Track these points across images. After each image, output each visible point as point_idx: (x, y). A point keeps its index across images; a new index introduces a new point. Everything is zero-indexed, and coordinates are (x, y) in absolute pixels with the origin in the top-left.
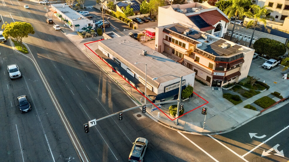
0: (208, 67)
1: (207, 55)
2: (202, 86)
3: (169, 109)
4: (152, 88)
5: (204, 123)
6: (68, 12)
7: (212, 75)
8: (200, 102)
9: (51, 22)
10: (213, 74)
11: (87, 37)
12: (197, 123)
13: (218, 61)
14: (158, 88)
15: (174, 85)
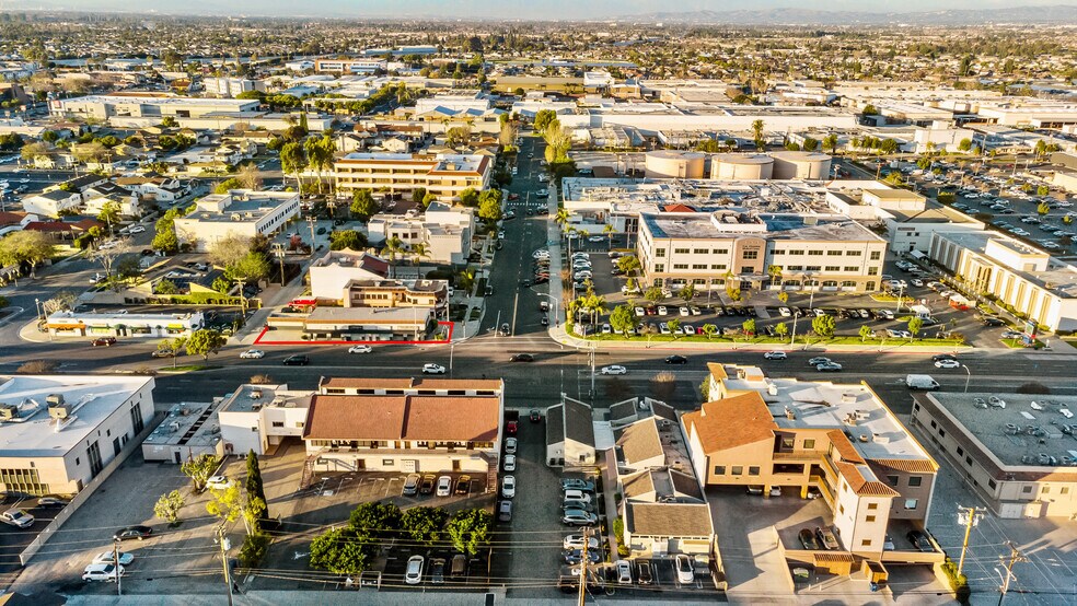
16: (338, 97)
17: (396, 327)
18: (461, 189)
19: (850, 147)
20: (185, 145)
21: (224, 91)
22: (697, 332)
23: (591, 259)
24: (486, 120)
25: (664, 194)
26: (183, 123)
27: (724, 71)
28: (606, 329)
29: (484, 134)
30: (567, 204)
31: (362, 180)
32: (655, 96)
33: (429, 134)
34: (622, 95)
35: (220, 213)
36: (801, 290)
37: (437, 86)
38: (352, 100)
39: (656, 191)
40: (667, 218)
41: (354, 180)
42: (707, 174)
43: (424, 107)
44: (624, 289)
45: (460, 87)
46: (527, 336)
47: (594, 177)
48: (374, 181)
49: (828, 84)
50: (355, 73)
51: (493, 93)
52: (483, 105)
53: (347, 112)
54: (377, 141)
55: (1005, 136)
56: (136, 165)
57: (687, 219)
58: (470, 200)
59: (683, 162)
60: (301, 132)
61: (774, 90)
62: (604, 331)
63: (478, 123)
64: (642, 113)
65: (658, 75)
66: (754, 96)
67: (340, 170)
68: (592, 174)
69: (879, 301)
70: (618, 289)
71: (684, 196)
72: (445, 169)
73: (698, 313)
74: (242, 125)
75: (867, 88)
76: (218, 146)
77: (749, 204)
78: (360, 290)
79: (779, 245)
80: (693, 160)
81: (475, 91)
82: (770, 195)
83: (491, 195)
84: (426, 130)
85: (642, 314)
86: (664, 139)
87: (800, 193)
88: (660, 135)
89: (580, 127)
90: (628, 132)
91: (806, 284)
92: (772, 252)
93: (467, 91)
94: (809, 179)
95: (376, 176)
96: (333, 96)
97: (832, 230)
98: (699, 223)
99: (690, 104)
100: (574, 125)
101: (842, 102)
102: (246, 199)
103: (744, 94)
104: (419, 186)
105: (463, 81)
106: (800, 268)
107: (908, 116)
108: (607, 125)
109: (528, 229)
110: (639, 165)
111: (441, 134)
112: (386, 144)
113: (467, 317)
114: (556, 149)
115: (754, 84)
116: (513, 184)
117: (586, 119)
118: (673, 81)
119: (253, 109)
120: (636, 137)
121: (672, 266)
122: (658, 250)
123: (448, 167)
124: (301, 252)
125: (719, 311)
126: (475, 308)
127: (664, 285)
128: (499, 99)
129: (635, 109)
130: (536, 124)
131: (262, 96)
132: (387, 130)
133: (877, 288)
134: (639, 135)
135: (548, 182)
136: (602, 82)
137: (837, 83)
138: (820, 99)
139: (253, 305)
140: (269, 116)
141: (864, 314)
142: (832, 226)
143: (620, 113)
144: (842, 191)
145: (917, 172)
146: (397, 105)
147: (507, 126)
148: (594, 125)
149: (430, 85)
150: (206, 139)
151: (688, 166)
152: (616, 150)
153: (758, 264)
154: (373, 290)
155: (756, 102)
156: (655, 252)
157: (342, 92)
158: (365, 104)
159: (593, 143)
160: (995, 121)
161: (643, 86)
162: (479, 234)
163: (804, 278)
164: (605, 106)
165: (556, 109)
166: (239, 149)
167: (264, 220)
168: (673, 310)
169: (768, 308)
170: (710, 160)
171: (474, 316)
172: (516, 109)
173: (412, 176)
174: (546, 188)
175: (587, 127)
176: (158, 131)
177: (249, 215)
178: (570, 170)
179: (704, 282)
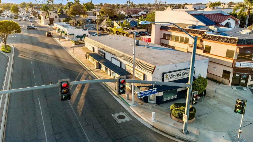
0: (225, 57)
1: (223, 38)
2: (217, 85)
3: (171, 109)
4: (143, 75)
5: (240, 131)
6: (67, 27)
7: (232, 67)
8: (218, 103)
9: (49, 34)
10: (235, 64)
11: (79, 44)
12: (221, 133)
13: (243, 43)
14: (152, 73)
15: (178, 72)
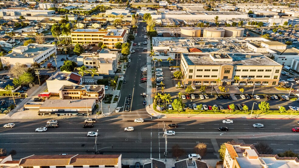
0: (95, 96)
16: (81, 9)
17: (79, 110)
18: (116, 42)
19: (247, 25)
20: (25, 26)
21: (45, 8)
22: (209, 109)
23: (163, 71)
24: (128, 17)
25: (188, 43)
26: (27, 18)
27: (202, 1)
28: (170, 107)
29: (127, 21)
30: (154, 48)
31: (81, 39)
32: (181, 9)
33: (109, 21)
34: (171, 8)
35: (22, 54)
36: (246, 85)
37: (113, 6)
38: (85, 10)
39: (185, 42)
40: (192, 55)
41: (78, 39)
42: (202, 35)
43: (108, 12)
44: (176, 86)
45: (121, 6)
46: (137, 112)
47: (163, 37)
48: (85, 39)
49: (234, 4)
50: (89, 2)
51: (131, 8)
52: (127, 12)
53: (83, 14)
54: (90, 24)
55: (296, 21)
56: (4, 33)
57: (200, 56)
58: (119, 46)
59: (194, 31)
60: (66, 21)
61: (218, 7)
62: (170, 109)
63: (125, 18)
64: (178, 14)
65: (182, 2)
66: (212, 8)
67: (73, 36)
68: (162, 35)
69: (280, 90)
70: (174, 86)
71: (196, 44)
72: (110, 35)
73: (208, 98)
74: (47, 19)
75: (246, 5)
76: (35, 26)
77: (219, 47)
78: (66, 91)
79: (238, 68)
80: (197, 30)
81: (125, 7)
82: (226, 43)
83: (126, 45)
84: (108, 20)
85: (184, 98)
86: (186, 23)
87: (236, 42)
88: (184, 21)
89: (158, 19)
90: (174, 20)
91: (248, 83)
92: (236, 70)
93: (123, 7)
94: (237, 37)
95: (86, 37)
96: (79, 9)
97: (257, 60)
98: (205, 58)
99: (193, 11)
100: (156, 18)
101: (240, 10)
102: (34, 47)
103: (209, 8)
104: (101, 41)
105: (122, 4)
106: (246, 77)
107: (264, 14)
108: (167, 18)
109: (140, 57)
110: (179, 32)
111: (113, 21)
112: (93, 25)
113: (112, 101)
114: (150, 27)
115: (211, 5)
116: (135, 40)
117: (160, 16)
118: (186, 4)
119: (53, 13)
120: (177, 22)
121: (195, 76)
122: (190, 70)
123: (111, 34)
124: (52, 69)
125: (216, 97)
126: (116, 96)
127: (192, 84)
128: (133, 10)
129: (176, 13)
130: (144, 18)
131: (56, 9)
132: (95, 20)
133: (277, 84)
134: (178, 21)
135: (147, 38)
136: (165, 4)
137: (237, 4)
138: (233, 9)
139: (23, 96)
140: (57, 16)
141: (276, 97)
142: (257, 58)
143: (171, 14)
144: (251, 42)
145: (273, 33)
146: (100, 12)
147: (134, 19)
148: (163, 18)
149: (111, 6)
150: (34, 23)
151: (196, 33)
152: (171, 27)
153: (230, 76)
154: (72, 90)
155: (213, 10)
156: (188, 71)
157: (83, 8)
158: (89, 12)
159: (163, 24)
160: (291, 15)
161: (177, 6)
162: (121, 60)
163: (248, 80)
164: (166, 12)
165: (151, 13)
166: (42, 27)
167: (38, 57)
168: (197, 96)
169: (235, 94)
170: (203, 30)
171: (116, 100)
172: (138, 13)
173: (99, 37)
174: (146, 41)
175: (161, 19)
176: (17, 21)
177: (33, 54)
178: (155, 34)
179: (208, 82)
